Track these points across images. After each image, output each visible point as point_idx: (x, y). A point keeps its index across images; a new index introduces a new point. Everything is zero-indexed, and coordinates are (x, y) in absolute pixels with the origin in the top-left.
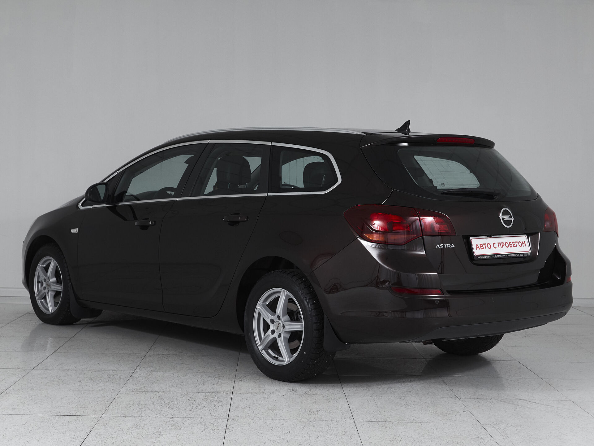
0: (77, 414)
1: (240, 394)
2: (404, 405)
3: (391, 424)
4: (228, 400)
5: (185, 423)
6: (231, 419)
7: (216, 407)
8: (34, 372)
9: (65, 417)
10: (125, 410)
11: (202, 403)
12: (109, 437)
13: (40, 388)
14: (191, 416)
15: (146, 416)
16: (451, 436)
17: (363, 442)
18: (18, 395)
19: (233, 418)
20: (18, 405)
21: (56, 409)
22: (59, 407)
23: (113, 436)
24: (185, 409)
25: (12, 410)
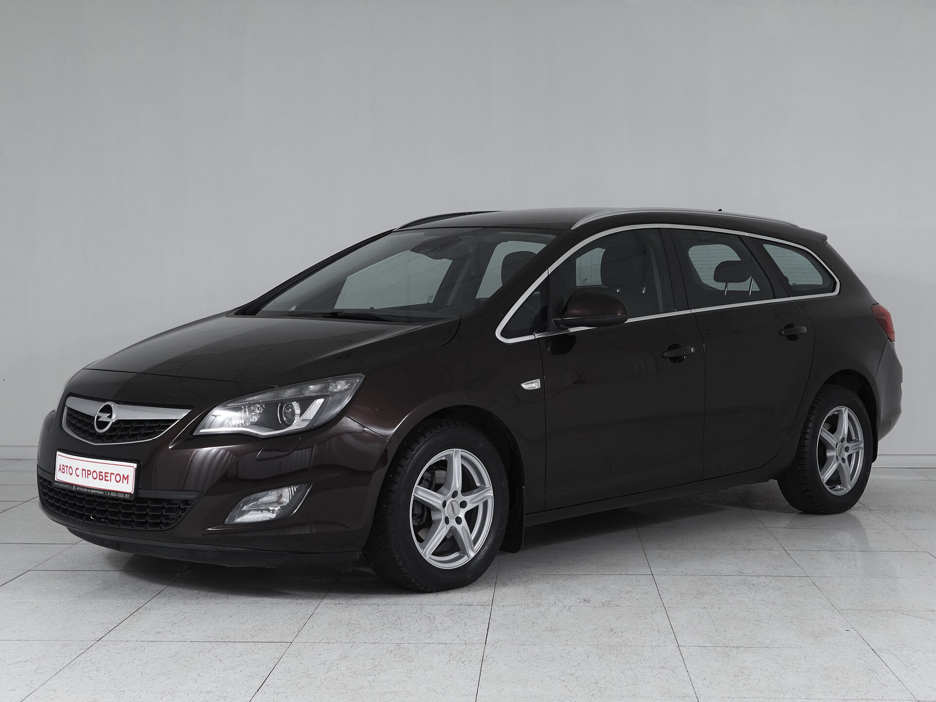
0: (254, 640)
1: (504, 606)
2: (755, 620)
3: (734, 650)
4: (485, 616)
5: (419, 652)
6: (491, 645)
7: (467, 627)
9: (237, 644)
10: (328, 633)
11: (446, 620)
12: (304, 674)
14: (429, 641)
15: (360, 642)
16: (828, 668)
17: (693, 678)
18: (164, 612)
19: (493, 643)
20: (164, 627)
21: (222, 632)
22: (226, 629)
23: (310, 673)
24: (420, 630)
25: (155, 634)
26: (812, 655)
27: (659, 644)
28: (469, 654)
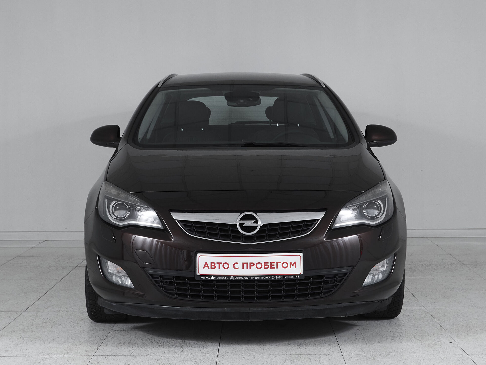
0: (69, 354)
2: (391, 337)
3: (378, 356)
5: (175, 361)
6: (221, 356)
8: (25, 314)
9: (58, 357)
10: (116, 349)
13: (32, 330)
14: (182, 353)
15: (137, 355)
18: (11, 337)
19: (223, 354)
20: (11, 347)
21: (48, 350)
22: (51, 347)
25: (5, 352)
26: (428, 359)
27: (330, 353)
28: (207, 361)
